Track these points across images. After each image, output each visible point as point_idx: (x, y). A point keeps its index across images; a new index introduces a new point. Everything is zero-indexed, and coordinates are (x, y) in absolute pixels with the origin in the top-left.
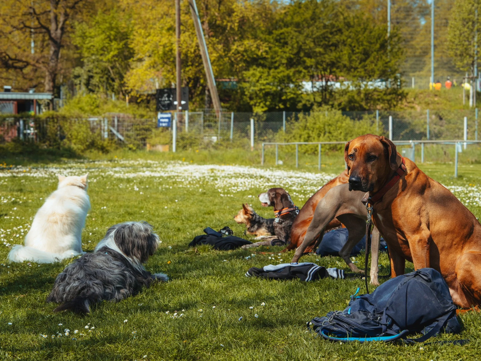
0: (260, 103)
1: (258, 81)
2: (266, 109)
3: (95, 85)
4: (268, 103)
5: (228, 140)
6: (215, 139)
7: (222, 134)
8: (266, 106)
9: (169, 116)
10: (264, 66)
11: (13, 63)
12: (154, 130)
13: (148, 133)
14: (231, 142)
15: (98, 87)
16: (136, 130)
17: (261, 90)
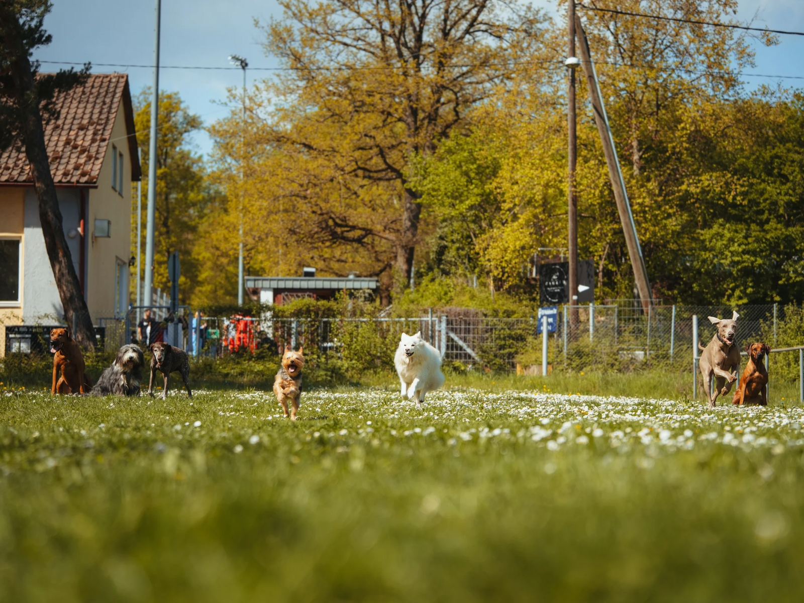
0: (733, 290)
1: (727, 247)
2: (745, 301)
3: (450, 263)
4: (749, 290)
5: (666, 356)
6: (640, 355)
7: (655, 346)
8: (746, 295)
9: (554, 311)
10: (738, 219)
11: (342, 232)
12: (530, 339)
13: (520, 344)
14: (671, 361)
15: (456, 265)
16: (499, 338)
17: (734, 264)
